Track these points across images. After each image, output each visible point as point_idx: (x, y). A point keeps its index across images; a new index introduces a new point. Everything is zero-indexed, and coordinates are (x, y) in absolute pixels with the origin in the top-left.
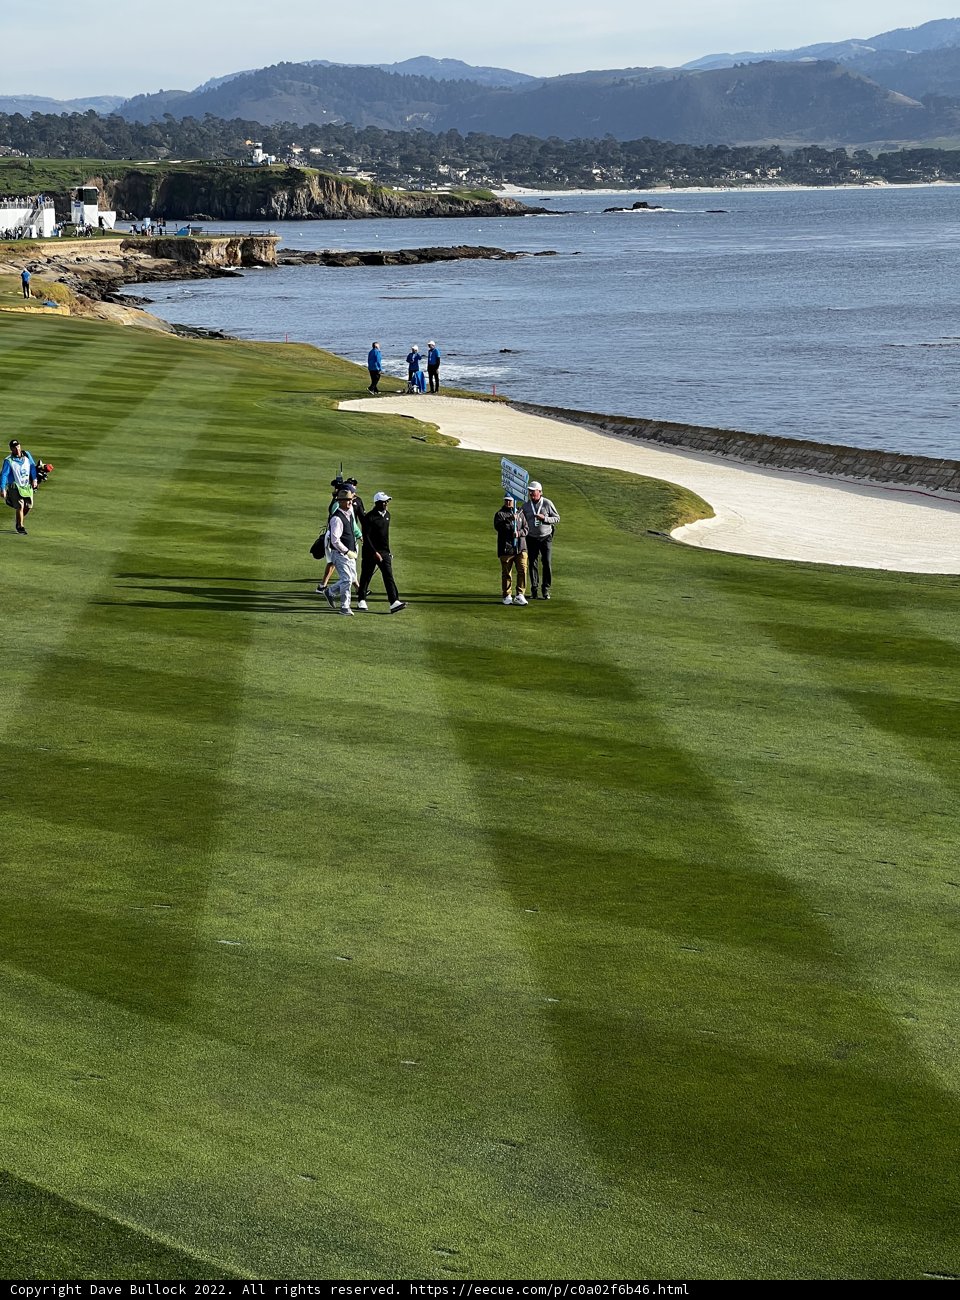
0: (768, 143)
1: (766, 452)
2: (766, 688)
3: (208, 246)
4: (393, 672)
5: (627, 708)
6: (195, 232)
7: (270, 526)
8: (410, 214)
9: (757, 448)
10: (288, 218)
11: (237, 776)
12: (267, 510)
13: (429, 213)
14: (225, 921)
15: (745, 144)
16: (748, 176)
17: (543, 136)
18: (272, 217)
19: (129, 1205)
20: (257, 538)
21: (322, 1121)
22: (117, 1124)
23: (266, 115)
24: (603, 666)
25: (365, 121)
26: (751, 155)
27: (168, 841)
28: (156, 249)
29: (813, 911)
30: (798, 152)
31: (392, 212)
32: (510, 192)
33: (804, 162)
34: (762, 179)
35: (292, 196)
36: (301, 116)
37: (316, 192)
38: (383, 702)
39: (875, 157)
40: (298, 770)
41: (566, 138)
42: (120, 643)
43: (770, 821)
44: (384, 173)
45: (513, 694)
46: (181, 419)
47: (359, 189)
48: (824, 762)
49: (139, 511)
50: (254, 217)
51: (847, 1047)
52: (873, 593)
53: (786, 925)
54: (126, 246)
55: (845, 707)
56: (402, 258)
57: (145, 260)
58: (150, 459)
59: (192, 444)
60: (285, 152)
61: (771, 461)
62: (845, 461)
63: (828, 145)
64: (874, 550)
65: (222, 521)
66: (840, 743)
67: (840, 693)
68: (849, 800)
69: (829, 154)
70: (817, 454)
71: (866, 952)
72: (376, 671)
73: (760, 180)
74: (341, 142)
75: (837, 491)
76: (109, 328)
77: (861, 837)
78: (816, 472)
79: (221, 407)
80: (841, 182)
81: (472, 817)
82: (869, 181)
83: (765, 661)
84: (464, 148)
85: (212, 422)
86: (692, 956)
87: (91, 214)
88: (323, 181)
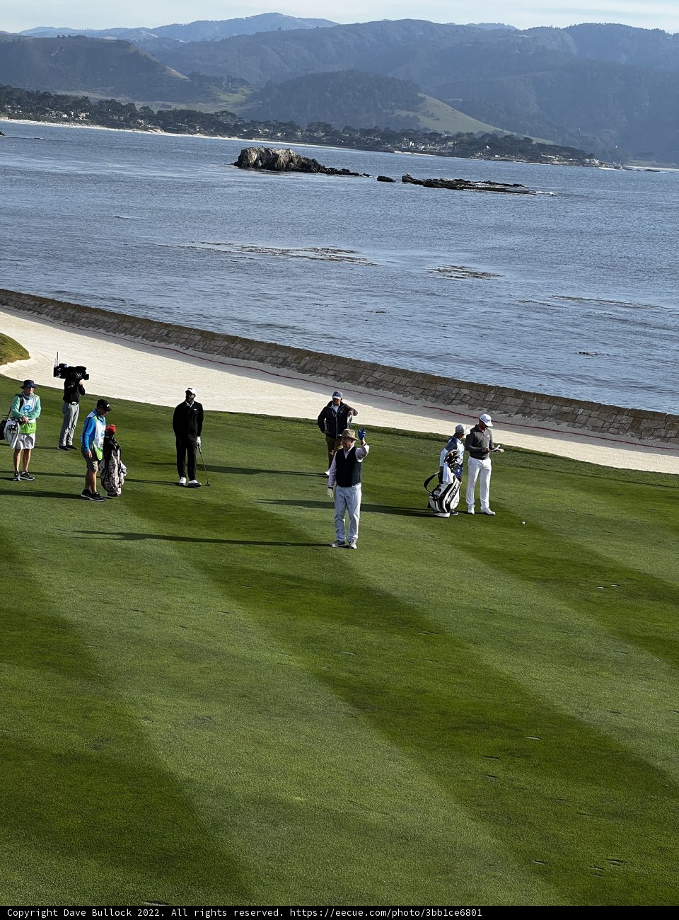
0: (81, 94)
1: (69, 315)
9: (62, 312)
15: (64, 93)
16: (65, 116)
26: (68, 102)
29: (85, 644)
30: (101, 102)
33: (105, 111)
39: (156, 112)
43: (57, 579)
51: (102, 741)
52: (139, 420)
53: (64, 653)
61: (72, 322)
62: (125, 325)
63: (123, 100)
64: (142, 389)
66: (111, 525)
68: (115, 566)
69: (123, 107)
70: (106, 319)
71: (120, 674)
73: (74, 120)
75: (119, 345)
77: (121, 592)
78: (104, 332)
80: (131, 128)
82: (151, 129)
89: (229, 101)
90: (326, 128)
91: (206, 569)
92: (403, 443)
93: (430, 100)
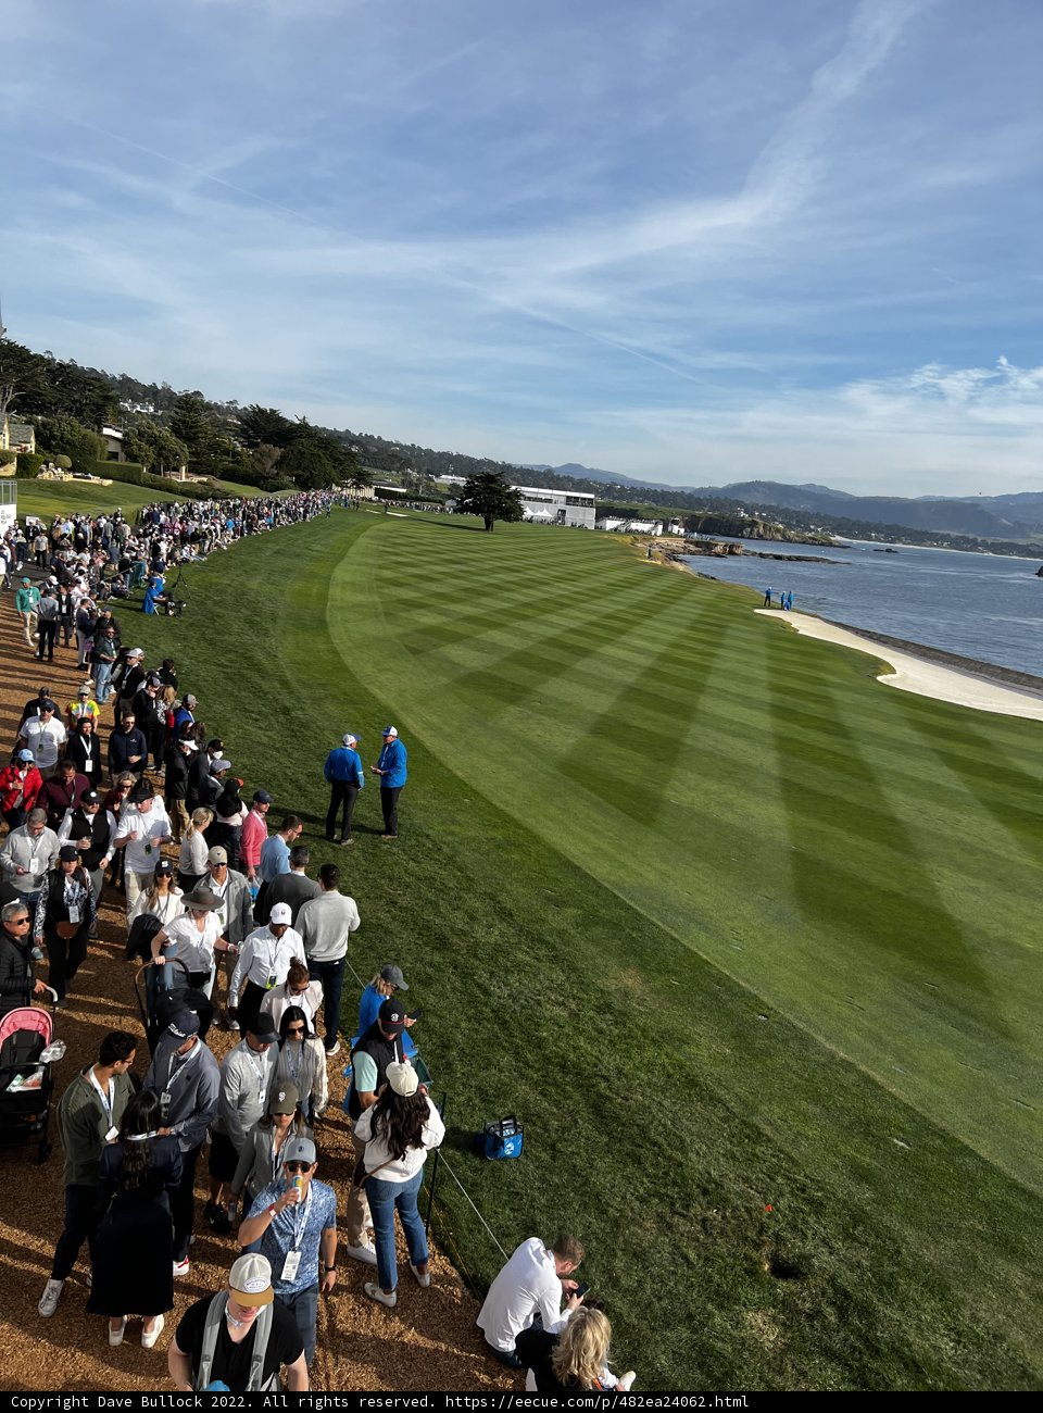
0: (945, 532)
1: (921, 651)
2: (902, 743)
3: (716, 545)
4: (756, 713)
5: (844, 741)
6: (713, 539)
7: (720, 651)
8: (796, 542)
10: (749, 538)
11: (688, 741)
12: (719, 645)
13: (804, 543)
14: (673, 793)
15: (936, 531)
16: (935, 544)
17: (853, 518)
18: (743, 537)
19: (621, 889)
20: (713, 655)
21: (697, 874)
22: (622, 858)
23: (748, 499)
24: (838, 724)
25: (785, 505)
26: (938, 536)
27: (660, 760)
28: (697, 544)
29: (907, 834)
30: (957, 538)
31: (790, 541)
32: (837, 538)
33: (960, 542)
34: (941, 546)
35: (752, 530)
36: (760, 500)
37: (761, 530)
38: (749, 723)
39: (989, 543)
40: (712, 743)
41: (863, 521)
42: (654, 686)
43: (895, 796)
44: (789, 526)
45: (800, 728)
46: (694, 608)
47: (778, 530)
48: (922, 776)
49: (670, 638)
50: (736, 536)
51: (910, 889)
53: (895, 837)
54: (685, 542)
55: (933, 755)
56: (790, 559)
57: (692, 548)
58: (678, 620)
59: (694, 617)
60: (752, 515)
61: (921, 655)
63: (970, 536)
65: (700, 647)
66: (930, 770)
67: (935, 750)
68: (930, 793)
69: (970, 540)
70: (942, 655)
71: (925, 854)
72: (749, 711)
74: (775, 513)
76: (675, 571)
77: (932, 808)
78: (940, 662)
79: (709, 605)
80: (974, 551)
81: (775, 772)
82: (985, 552)
83: (905, 733)
84: (822, 520)
85: (705, 610)
86: (853, 841)
87: (676, 529)
88: (765, 526)
89: (1037, 538)
91: (984, 802)
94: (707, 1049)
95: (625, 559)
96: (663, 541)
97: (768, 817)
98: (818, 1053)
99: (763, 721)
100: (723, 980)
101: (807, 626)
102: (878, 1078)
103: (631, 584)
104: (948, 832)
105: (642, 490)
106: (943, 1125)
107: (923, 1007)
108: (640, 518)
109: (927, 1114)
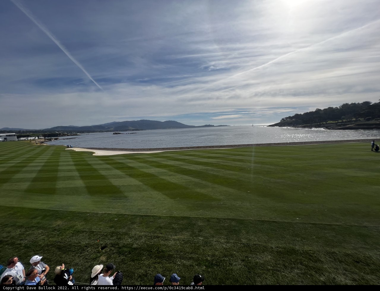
4: (72, 167)
5: (90, 166)
6: (51, 138)
7: (60, 158)
8: (70, 136)
11: (58, 176)
13: (72, 136)
14: (58, 186)
15: (96, 130)
17: (80, 130)
18: (58, 136)
21: (68, 198)
23: (57, 130)
24: (88, 164)
25: (66, 130)
27: (52, 182)
28: (47, 139)
29: (105, 176)
32: (78, 134)
33: (100, 131)
35: (60, 135)
36: (60, 130)
38: (71, 169)
40: (64, 174)
42: (46, 168)
43: (101, 172)
44: (68, 133)
45: (81, 167)
46: (52, 151)
47: (66, 134)
48: (104, 167)
49: (48, 158)
51: (107, 184)
53: (103, 178)
54: (45, 139)
57: (47, 140)
58: (48, 154)
59: (52, 153)
60: (59, 132)
61: (100, 149)
65: (55, 158)
67: (106, 163)
71: (108, 178)
72: (70, 167)
74: (64, 131)
76: (44, 145)
77: (107, 171)
81: (79, 175)
83: (100, 162)
84: (74, 131)
85: (54, 151)
86: (96, 181)
87: (41, 137)
88: (63, 134)
89: (112, 129)
90: (121, 130)
91: (115, 168)
92: (131, 154)
93: (130, 127)
94: (79, 225)
95: (29, 145)
96: (39, 140)
97: (80, 183)
98: (100, 214)
99: (74, 168)
100: (79, 213)
101: (77, 150)
102: (110, 213)
103: (33, 150)
104: (110, 174)
105: (29, 131)
106: (121, 213)
107: (114, 200)
108: (31, 137)
109: (119, 213)
